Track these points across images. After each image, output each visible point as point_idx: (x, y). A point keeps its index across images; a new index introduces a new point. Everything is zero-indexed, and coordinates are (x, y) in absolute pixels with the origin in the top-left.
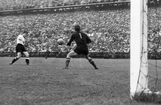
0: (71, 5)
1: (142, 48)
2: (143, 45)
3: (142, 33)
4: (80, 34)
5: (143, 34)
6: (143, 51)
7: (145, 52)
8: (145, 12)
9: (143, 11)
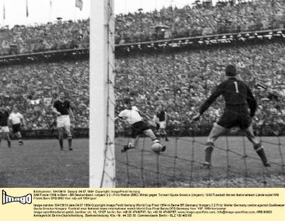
0: (5, 55)
1: (106, 137)
2: (107, 132)
3: (106, 115)
4: (236, 83)
5: (108, 116)
6: (109, 142)
7: (111, 143)
8: (111, 83)
9: (109, 82)
